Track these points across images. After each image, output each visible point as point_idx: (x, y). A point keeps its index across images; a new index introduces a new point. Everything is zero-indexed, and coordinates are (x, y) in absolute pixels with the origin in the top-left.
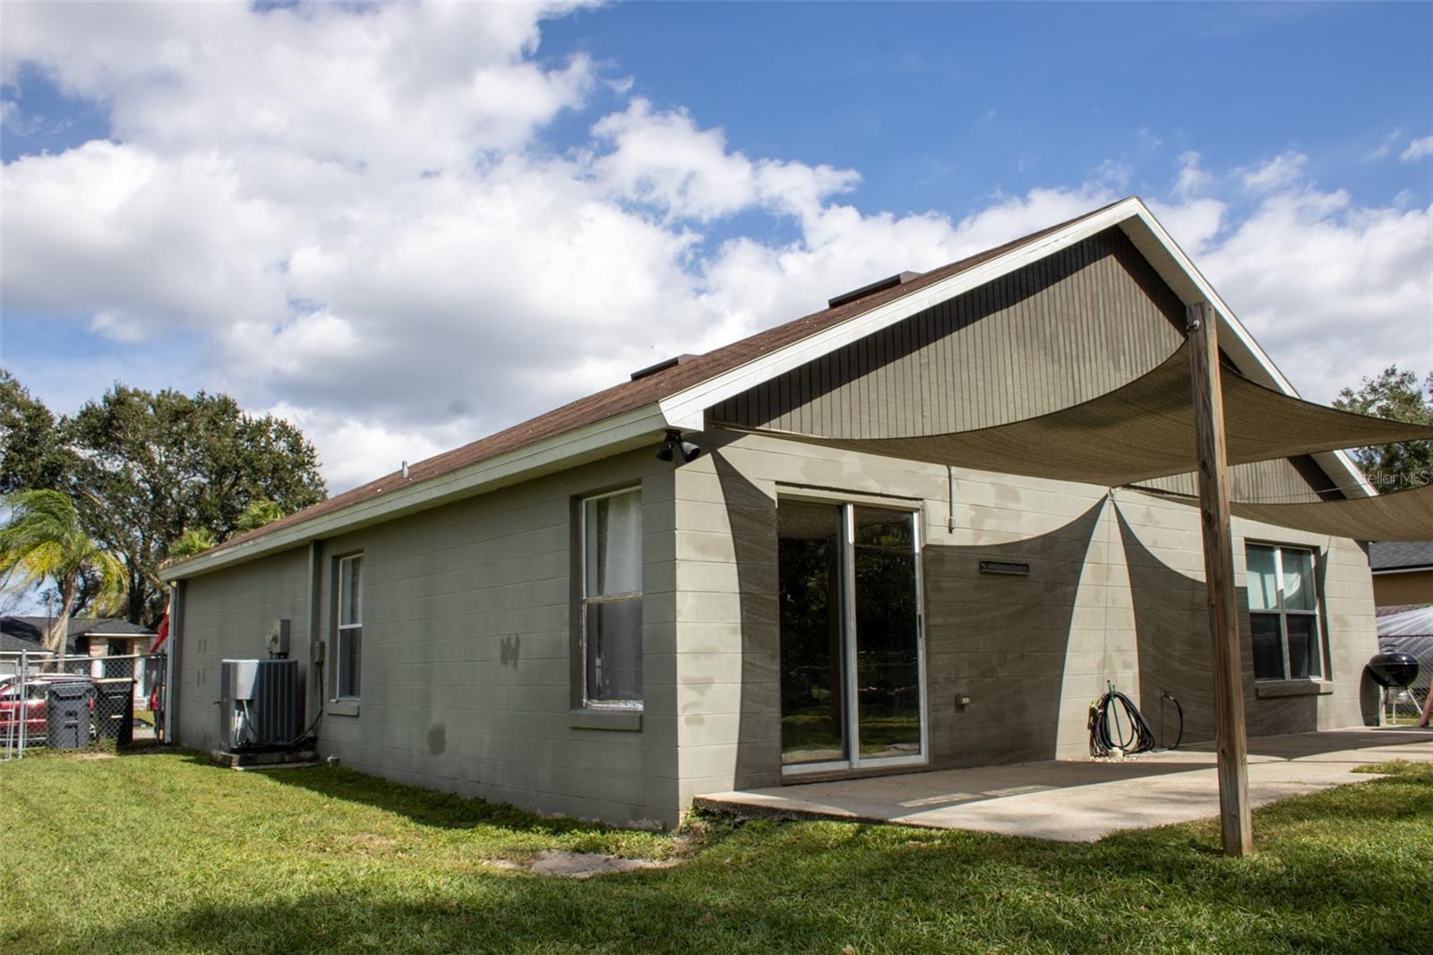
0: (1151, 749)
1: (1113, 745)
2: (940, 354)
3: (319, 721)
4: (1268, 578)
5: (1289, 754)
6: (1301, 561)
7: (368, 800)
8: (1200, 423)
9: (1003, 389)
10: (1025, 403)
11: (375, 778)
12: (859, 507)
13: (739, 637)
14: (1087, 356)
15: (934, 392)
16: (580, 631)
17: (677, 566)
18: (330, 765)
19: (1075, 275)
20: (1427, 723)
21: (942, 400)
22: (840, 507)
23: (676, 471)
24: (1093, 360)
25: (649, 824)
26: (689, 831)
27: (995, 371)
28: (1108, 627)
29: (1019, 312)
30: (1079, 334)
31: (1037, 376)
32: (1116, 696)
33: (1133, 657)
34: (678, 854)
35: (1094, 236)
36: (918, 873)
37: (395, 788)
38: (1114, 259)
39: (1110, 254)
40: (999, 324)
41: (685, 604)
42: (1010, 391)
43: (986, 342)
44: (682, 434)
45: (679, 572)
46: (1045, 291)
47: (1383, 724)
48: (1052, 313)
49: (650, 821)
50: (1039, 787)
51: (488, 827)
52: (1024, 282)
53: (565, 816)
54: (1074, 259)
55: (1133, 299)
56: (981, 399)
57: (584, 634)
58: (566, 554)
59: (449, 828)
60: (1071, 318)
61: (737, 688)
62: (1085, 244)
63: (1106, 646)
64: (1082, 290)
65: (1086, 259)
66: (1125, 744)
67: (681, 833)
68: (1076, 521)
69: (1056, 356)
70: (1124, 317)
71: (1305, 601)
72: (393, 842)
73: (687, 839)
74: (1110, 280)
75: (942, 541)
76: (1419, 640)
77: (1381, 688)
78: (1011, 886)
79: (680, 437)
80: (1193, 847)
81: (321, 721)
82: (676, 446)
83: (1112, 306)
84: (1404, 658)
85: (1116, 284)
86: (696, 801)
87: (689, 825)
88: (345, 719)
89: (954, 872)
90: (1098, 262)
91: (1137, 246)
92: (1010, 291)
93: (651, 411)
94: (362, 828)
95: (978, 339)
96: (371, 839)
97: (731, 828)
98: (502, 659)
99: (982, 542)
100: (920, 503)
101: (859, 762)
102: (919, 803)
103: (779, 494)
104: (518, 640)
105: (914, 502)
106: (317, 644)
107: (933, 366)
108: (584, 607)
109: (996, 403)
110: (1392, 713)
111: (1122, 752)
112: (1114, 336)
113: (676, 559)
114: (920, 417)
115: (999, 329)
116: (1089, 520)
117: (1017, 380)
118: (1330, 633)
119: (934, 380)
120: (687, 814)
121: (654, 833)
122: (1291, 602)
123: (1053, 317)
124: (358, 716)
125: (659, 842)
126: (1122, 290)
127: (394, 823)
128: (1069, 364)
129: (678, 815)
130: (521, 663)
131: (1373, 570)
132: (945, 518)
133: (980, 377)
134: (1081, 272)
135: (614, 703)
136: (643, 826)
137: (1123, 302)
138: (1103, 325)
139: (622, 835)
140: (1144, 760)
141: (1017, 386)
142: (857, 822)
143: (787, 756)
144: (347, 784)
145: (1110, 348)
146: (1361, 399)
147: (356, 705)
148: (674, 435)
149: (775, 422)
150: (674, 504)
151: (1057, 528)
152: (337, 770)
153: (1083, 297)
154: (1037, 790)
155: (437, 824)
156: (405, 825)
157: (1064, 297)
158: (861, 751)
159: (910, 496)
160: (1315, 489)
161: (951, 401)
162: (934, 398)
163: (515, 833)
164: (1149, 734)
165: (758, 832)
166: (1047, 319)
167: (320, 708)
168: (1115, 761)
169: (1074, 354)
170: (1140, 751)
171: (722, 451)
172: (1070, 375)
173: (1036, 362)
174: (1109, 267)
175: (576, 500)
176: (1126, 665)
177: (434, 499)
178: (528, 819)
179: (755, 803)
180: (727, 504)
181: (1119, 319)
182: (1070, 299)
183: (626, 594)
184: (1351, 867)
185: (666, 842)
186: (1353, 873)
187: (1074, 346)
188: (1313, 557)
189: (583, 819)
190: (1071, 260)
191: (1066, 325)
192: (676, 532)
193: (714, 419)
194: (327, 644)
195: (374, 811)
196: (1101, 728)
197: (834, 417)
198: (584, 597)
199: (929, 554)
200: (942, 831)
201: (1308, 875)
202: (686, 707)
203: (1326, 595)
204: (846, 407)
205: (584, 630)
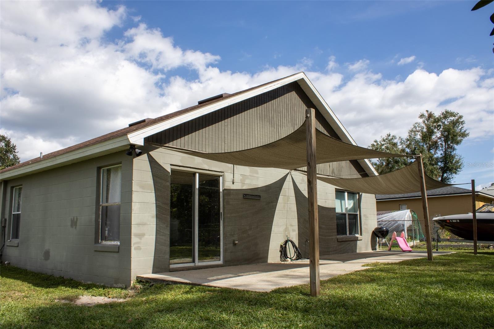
0: (301, 259)
1: (288, 258)
2: (232, 122)
3: (3, 248)
4: (343, 202)
5: (344, 260)
6: (354, 196)
7: (18, 278)
8: (308, 150)
9: (254, 135)
10: (262, 140)
11: (23, 269)
12: (200, 174)
13: (155, 219)
14: (284, 125)
15: (229, 135)
16: (99, 216)
17: (133, 193)
18: (6, 265)
19: (281, 97)
20: (390, 249)
21: (232, 138)
22: (194, 174)
23: (134, 159)
24: (286, 126)
25: (121, 285)
26: (134, 288)
27: (251, 129)
28: (287, 217)
29: (261, 109)
30: (281, 118)
31: (266, 131)
32: (289, 241)
33: (296, 228)
34: (130, 297)
35: (288, 84)
36: (208, 303)
37: (30, 273)
38: (295, 93)
39: (294, 91)
40: (253, 113)
41: (135, 207)
42: (256, 136)
43: (248, 119)
44: (136, 146)
45: (133, 196)
46: (270, 102)
47: (378, 250)
48: (272, 110)
49: (121, 284)
50: (258, 272)
51: (62, 287)
52: (263, 99)
53: (91, 283)
54: (281, 92)
55: (301, 106)
56: (246, 138)
57: (100, 217)
58: (95, 188)
59: (47, 288)
60: (279, 112)
61: (154, 237)
62: (285, 87)
63: (287, 224)
64: (283, 103)
65: (285, 92)
66: (292, 257)
67: (131, 289)
68: (277, 181)
69: (273, 125)
70: (297, 112)
71: (355, 209)
72: (23, 294)
73: (134, 291)
74: (293, 100)
75: (230, 187)
76: (392, 222)
77: (377, 238)
78: (238, 308)
79: (135, 147)
80: (301, 294)
81: (4, 249)
82: (134, 150)
83: (293, 108)
84: (385, 228)
85: (295, 101)
86: (138, 277)
87: (134, 286)
88: (13, 248)
89: (219, 303)
90: (289, 93)
91: (303, 89)
92: (258, 102)
93: (124, 137)
94: (12, 289)
95: (246, 118)
96: (14, 293)
97: (149, 287)
98: (71, 226)
99: (244, 188)
100: (223, 173)
101: (198, 263)
102: (215, 278)
103: (171, 169)
104: (77, 219)
105: (221, 173)
106: (3, 220)
107: (229, 126)
108: (101, 207)
109: (251, 140)
110: (380, 246)
111: (290, 260)
112: (294, 119)
113: (132, 191)
114: (224, 144)
115: (253, 114)
116: (282, 181)
117: (259, 132)
118: (362, 220)
119: (229, 131)
120: (134, 282)
121: (122, 289)
122: (350, 210)
123: (272, 111)
124: (18, 246)
125: (123, 292)
126: (297, 104)
127: (25, 287)
128: (277, 127)
129: (131, 282)
130: (78, 227)
131: (377, 200)
132: (231, 179)
133: (246, 131)
134: (283, 96)
135: (110, 242)
136: (118, 286)
137: (297, 107)
138: (290, 115)
139: (110, 290)
140: (297, 263)
141: (259, 134)
142: (191, 285)
143: (172, 261)
144: (11, 272)
145: (292, 123)
146: (380, 144)
147: (18, 242)
148: (133, 146)
149: (171, 143)
150: (133, 171)
151: (271, 183)
152: (9, 267)
153: (283, 105)
154: (257, 273)
155: (42, 286)
156: (29, 287)
157: (277, 105)
158: (199, 259)
159: (219, 171)
160: (359, 173)
161: (235, 139)
162: (229, 137)
163: (72, 289)
164: (300, 254)
165: (157, 288)
166: (270, 112)
167: (3, 243)
168: (288, 263)
169: (279, 124)
170: (297, 260)
171: (151, 153)
172: (277, 131)
173: (266, 127)
174: (293, 96)
175: (99, 169)
176: (294, 230)
177: (48, 166)
178: (78, 284)
179: (158, 278)
180: (152, 172)
181: (295, 113)
182: (279, 105)
183: (115, 203)
184: (349, 299)
185: (126, 292)
186: (350, 301)
187: (279, 121)
188: (357, 195)
189: (98, 284)
190: (280, 92)
191: (277, 114)
192: (133, 181)
193: (148, 141)
194: (7, 220)
195: (19, 282)
196: (284, 252)
197: (192, 142)
198: (101, 204)
199: (225, 191)
200: (219, 288)
201: (335, 302)
202: (135, 244)
203: (361, 207)
204: (197, 139)
205: (100, 215)
